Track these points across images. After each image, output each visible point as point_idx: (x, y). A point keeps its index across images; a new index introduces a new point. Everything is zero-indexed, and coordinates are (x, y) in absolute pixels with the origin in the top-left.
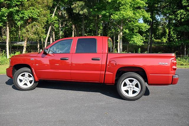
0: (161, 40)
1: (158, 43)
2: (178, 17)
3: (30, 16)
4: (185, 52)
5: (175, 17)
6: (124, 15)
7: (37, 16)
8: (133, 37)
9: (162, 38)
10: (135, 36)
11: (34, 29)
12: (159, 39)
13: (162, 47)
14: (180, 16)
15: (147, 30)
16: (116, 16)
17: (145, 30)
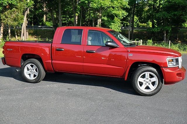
0: (147, 24)
1: (143, 27)
2: (157, 3)
3: (10, 2)
4: (165, 38)
5: (154, 2)
6: (102, 5)
7: (16, 2)
8: (111, 25)
9: (148, 22)
10: (112, 23)
11: (14, 15)
12: (145, 23)
13: (145, 32)
14: (159, 2)
15: (125, 17)
16: (94, 4)
17: (123, 18)
